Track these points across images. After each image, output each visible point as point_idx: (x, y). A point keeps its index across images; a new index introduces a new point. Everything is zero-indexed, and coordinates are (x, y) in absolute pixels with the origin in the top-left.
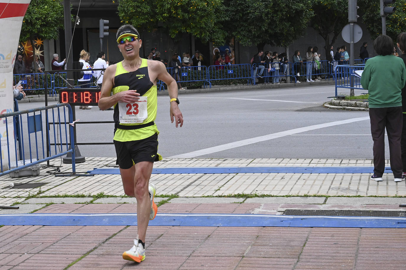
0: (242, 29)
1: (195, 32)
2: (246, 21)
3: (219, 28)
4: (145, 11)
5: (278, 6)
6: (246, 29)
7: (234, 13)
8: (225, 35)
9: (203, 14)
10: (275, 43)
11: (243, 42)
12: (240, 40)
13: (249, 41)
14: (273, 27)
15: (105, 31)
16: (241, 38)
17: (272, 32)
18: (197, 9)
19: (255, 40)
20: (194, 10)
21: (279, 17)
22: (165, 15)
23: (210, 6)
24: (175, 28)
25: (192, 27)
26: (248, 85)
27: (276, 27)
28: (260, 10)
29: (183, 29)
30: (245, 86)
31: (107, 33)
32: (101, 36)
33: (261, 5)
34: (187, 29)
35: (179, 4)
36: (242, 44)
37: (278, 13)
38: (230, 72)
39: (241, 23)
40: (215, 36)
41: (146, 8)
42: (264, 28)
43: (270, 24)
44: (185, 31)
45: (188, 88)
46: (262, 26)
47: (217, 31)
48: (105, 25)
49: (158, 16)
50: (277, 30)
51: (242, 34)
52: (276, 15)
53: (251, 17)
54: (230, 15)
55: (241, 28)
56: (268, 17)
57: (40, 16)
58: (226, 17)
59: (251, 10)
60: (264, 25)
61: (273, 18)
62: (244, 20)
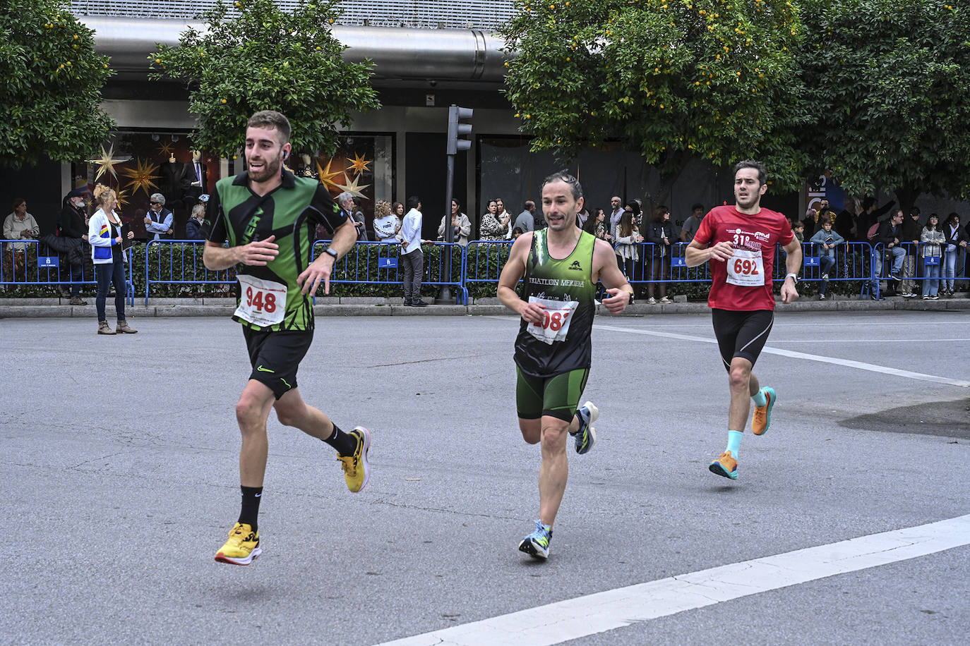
0: (851, 148)
1: (710, 149)
2: (861, 127)
3: (786, 144)
4: (570, 86)
5: (949, 90)
6: (860, 150)
7: (829, 106)
8: (803, 163)
9: (727, 102)
10: (943, 191)
11: (850, 183)
12: (842, 177)
13: (866, 182)
14: (935, 146)
15: (462, 136)
16: (847, 172)
17: (931, 160)
18: (714, 87)
19: (885, 179)
20: (704, 91)
21: (951, 119)
22: (625, 100)
23: (750, 81)
24: (657, 137)
25: (700, 136)
26: (860, 299)
27: (943, 146)
28: (894, 96)
29: (677, 140)
30: (853, 302)
31: (466, 144)
32: (451, 150)
33: (901, 84)
34: (689, 141)
35: (657, 70)
36: (846, 189)
37: (949, 108)
38: (812, 261)
39: (847, 133)
40: (772, 163)
41: (574, 81)
42: (906, 147)
43: (924, 138)
44: (683, 148)
45: (690, 300)
46: (901, 143)
47: (778, 150)
48: (463, 120)
49: (608, 104)
50: (943, 155)
51: (848, 162)
52: (942, 114)
53: (873, 115)
54: (818, 111)
55: (846, 145)
56: (920, 118)
57: (266, 88)
58: (804, 114)
59: (872, 96)
60: (906, 140)
61: (934, 122)
62: (857, 124)
